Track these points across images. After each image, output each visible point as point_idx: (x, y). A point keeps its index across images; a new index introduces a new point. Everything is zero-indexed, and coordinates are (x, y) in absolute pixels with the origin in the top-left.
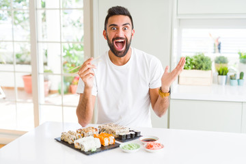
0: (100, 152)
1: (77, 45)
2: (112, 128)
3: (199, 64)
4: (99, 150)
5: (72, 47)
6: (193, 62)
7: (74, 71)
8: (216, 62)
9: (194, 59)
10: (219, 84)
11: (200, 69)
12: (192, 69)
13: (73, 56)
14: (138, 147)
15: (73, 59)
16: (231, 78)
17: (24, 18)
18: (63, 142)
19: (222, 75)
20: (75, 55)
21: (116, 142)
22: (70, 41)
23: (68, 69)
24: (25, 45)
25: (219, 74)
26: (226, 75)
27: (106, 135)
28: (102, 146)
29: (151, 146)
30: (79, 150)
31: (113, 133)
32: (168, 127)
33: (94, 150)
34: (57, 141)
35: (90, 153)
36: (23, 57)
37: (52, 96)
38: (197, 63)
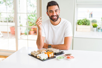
0: (48, 60)
1: (32, 14)
2: (52, 50)
3: (85, 23)
4: (47, 59)
5: (30, 15)
6: (83, 22)
7: (32, 25)
8: (92, 22)
9: (83, 21)
10: (93, 31)
11: (85, 25)
12: (83, 25)
13: (31, 19)
14: (64, 58)
15: (31, 20)
16: (98, 29)
17: (10, 3)
18: (32, 55)
19: (95, 27)
20: (32, 18)
21: (54, 55)
22: (30, 13)
23: (29, 24)
24: (11, 14)
25: (94, 27)
26: (96, 27)
27: (50, 53)
28: (48, 57)
29: (69, 58)
30: (39, 59)
31: (52, 52)
32: (73, 49)
33: (45, 59)
34: (29, 55)
35: (44, 60)
36: (10, 19)
37: (22, 35)
38: (84, 23)
